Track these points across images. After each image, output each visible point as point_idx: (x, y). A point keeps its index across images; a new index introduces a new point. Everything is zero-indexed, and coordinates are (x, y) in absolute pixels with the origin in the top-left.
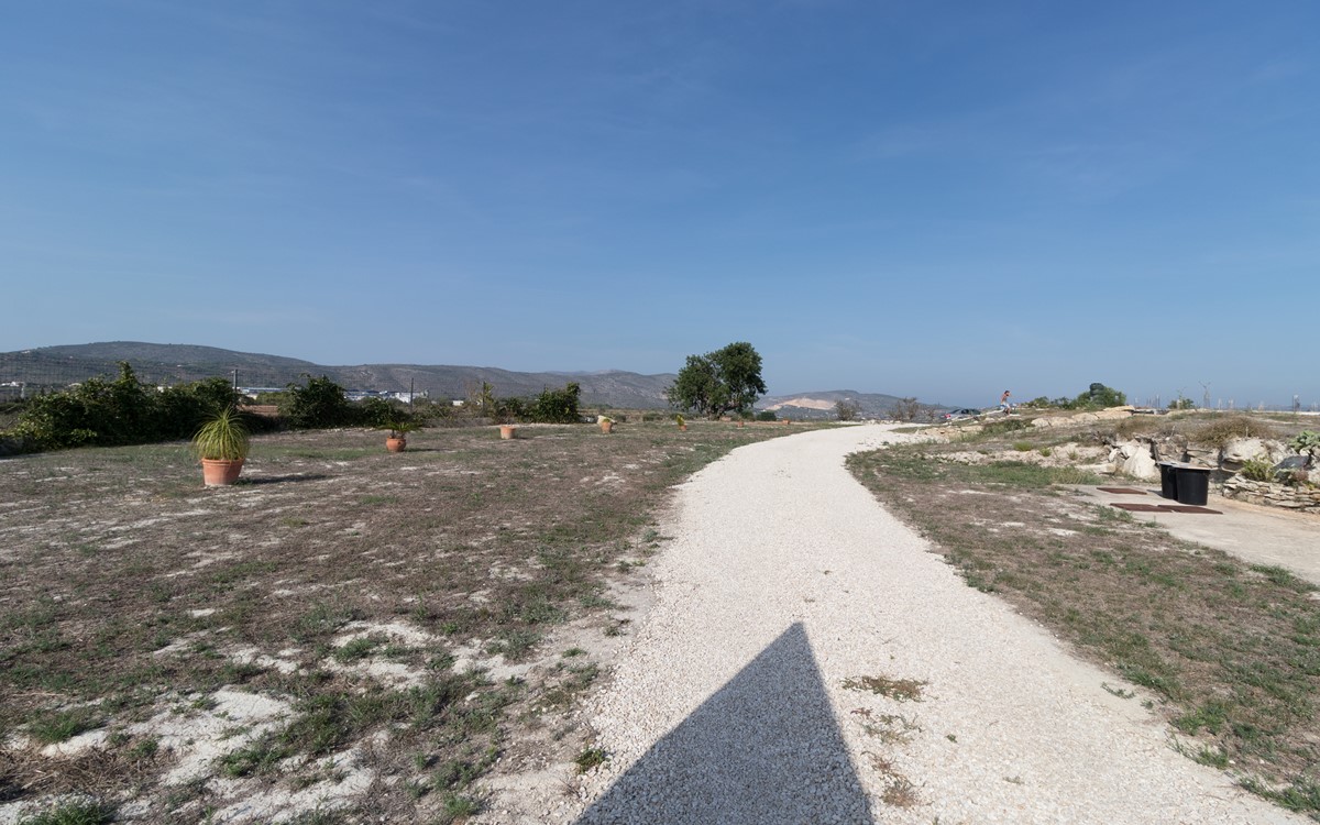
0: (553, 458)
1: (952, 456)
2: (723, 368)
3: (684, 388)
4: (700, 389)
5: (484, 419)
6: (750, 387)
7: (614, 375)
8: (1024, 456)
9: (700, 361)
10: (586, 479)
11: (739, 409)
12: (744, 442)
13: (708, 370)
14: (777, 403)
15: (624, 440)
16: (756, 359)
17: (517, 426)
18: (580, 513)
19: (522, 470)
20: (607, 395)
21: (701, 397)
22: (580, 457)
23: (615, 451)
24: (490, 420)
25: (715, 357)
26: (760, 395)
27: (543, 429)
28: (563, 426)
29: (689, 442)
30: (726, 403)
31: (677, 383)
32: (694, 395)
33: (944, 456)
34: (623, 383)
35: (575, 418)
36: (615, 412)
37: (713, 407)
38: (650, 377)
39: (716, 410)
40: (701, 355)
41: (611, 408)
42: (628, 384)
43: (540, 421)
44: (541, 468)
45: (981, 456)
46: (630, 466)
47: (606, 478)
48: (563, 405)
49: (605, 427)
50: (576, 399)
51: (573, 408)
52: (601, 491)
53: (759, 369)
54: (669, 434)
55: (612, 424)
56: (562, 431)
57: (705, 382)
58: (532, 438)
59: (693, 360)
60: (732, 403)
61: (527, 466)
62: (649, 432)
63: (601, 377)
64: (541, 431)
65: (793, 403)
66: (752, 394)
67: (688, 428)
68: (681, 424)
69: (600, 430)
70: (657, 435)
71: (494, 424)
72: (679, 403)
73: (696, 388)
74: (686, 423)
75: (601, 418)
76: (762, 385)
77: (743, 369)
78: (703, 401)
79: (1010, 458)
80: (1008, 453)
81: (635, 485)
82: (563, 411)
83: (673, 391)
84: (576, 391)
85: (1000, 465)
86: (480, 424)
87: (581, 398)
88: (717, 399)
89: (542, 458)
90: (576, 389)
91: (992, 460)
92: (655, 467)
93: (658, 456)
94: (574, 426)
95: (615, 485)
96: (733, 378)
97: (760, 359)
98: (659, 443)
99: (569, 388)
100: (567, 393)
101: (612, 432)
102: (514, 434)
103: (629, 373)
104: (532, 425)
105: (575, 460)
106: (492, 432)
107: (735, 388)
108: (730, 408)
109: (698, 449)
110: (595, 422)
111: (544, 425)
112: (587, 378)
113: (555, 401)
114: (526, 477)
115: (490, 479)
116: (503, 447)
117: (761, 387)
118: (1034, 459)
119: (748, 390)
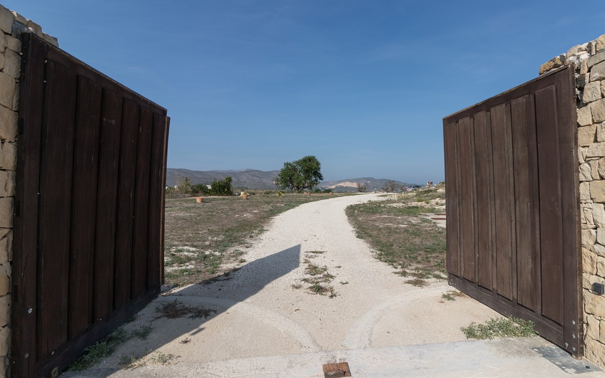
0: (222, 209)
1: (391, 205)
2: (302, 168)
3: (283, 178)
4: (291, 179)
5: (186, 195)
6: (315, 177)
7: (249, 172)
8: (419, 204)
9: (290, 165)
10: (237, 216)
11: (310, 187)
12: (306, 202)
13: (295, 169)
14: (333, 185)
15: (253, 202)
16: (318, 164)
17: (202, 197)
18: (236, 225)
19: (210, 213)
20: (245, 182)
21: (292, 182)
22: (234, 208)
23: (249, 206)
24: (190, 195)
25: (298, 163)
26: (321, 181)
27: (215, 198)
28: (224, 197)
29: (282, 202)
30: (304, 185)
31: (279, 175)
32: (288, 181)
33: (388, 205)
34: (254, 176)
35: (230, 193)
36: (249, 191)
37: (298, 187)
38: (268, 172)
39: (299, 189)
40: (291, 162)
41: (247, 189)
42: (257, 176)
43: (213, 195)
44: (218, 213)
45: (403, 204)
46: (255, 211)
47: (245, 215)
48: (224, 187)
49: (244, 197)
50: (230, 184)
51: (228, 189)
52: (243, 219)
53: (319, 168)
54: (274, 200)
55: (248, 196)
56: (224, 199)
57: (293, 175)
58: (210, 202)
59: (287, 164)
60: (306, 185)
61: (211, 212)
62: (265, 199)
63: (241, 173)
64: (214, 199)
65: (342, 184)
66: (316, 181)
67: (283, 197)
68: (280, 195)
69: (242, 198)
70: (268, 200)
71: (191, 197)
72: (280, 185)
73: (289, 178)
74: (283, 195)
75: (242, 193)
76: (321, 176)
77: (311, 169)
78: (292, 184)
79: (414, 205)
80: (414, 203)
81: (256, 217)
82: (224, 190)
83: (277, 180)
84: (230, 181)
85: (409, 208)
86: (184, 197)
87: (232, 184)
88: (299, 183)
89: (218, 209)
90: (230, 180)
91: (407, 206)
92: (266, 211)
93: (267, 208)
94: (230, 197)
95: (249, 217)
96: (306, 173)
97: (320, 164)
98: (268, 203)
99: (226, 179)
100: (225, 181)
101: (247, 199)
102: (203, 201)
103: (256, 171)
104: (209, 197)
105: (232, 210)
106: (192, 200)
107: (308, 177)
108: (306, 187)
109: (285, 205)
110: (239, 195)
111: (215, 197)
112: (234, 174)
113: (220, 185)
114: (213, 216)
115: (198, 216)
116: (198, 206)
117: (320, 177)
118: (423, 205)
119: (314, 179)
